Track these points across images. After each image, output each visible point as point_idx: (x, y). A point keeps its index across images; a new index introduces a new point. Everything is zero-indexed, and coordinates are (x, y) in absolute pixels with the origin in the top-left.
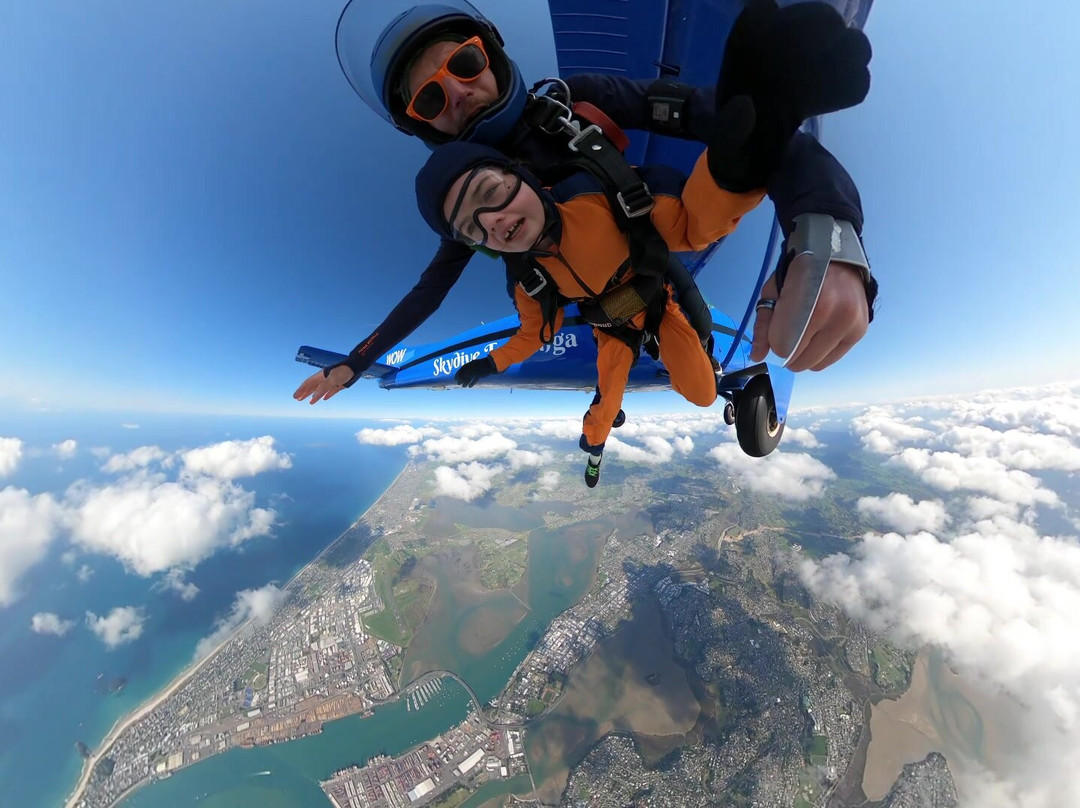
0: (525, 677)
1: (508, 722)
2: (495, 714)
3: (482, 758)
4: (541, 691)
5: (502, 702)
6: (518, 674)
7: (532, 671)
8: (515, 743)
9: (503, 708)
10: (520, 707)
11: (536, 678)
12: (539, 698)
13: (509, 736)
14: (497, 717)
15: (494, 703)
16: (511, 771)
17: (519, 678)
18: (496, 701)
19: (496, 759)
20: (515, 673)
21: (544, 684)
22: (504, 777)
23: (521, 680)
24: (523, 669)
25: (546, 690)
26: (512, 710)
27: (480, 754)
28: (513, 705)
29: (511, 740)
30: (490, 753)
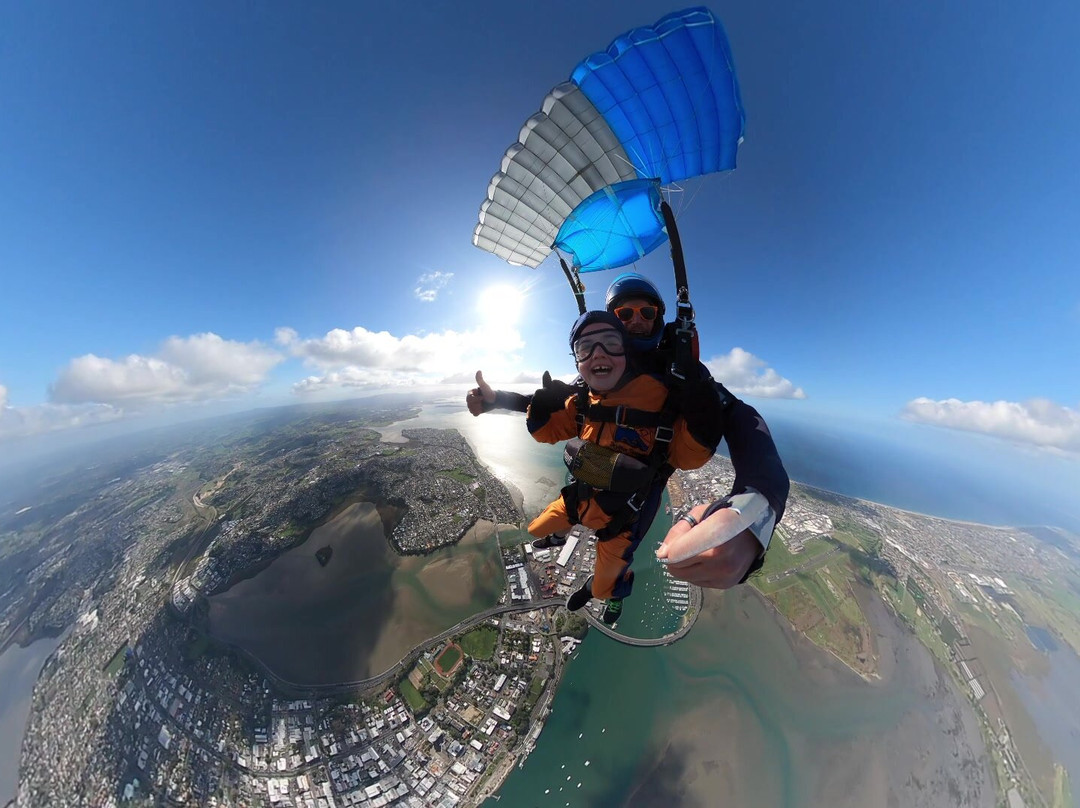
0: (501, 722)
1: (532, 614)
2: (560, 623)
3: (558, 556)
4: (461, 676)
5: (554, 652)
6: (524, 732)
7: (481, 737)
8: (517, 581)
9: (547, 640)
10: (511, 646)
11: (469, 714)
12: (468, 662)
13: (527, 591)
14: (555, 618)
15: (570, 644)
16: (520, 549)
17: (521, 720)
18: (566, 649)
19: (540, 559)
20: (536, 731)
21: (450, 692)
22: (527, 543)
23: (513, 712)
24: (513, 744)
25: (450, 677)
26: (527, 639)
27: (562, 560)
28: (526, 649)
29: (524, 585)
30: (550, 565)
